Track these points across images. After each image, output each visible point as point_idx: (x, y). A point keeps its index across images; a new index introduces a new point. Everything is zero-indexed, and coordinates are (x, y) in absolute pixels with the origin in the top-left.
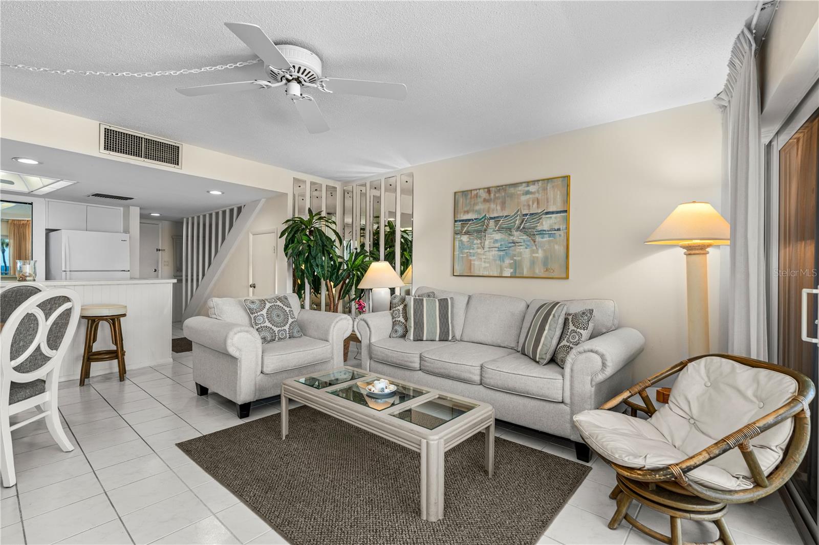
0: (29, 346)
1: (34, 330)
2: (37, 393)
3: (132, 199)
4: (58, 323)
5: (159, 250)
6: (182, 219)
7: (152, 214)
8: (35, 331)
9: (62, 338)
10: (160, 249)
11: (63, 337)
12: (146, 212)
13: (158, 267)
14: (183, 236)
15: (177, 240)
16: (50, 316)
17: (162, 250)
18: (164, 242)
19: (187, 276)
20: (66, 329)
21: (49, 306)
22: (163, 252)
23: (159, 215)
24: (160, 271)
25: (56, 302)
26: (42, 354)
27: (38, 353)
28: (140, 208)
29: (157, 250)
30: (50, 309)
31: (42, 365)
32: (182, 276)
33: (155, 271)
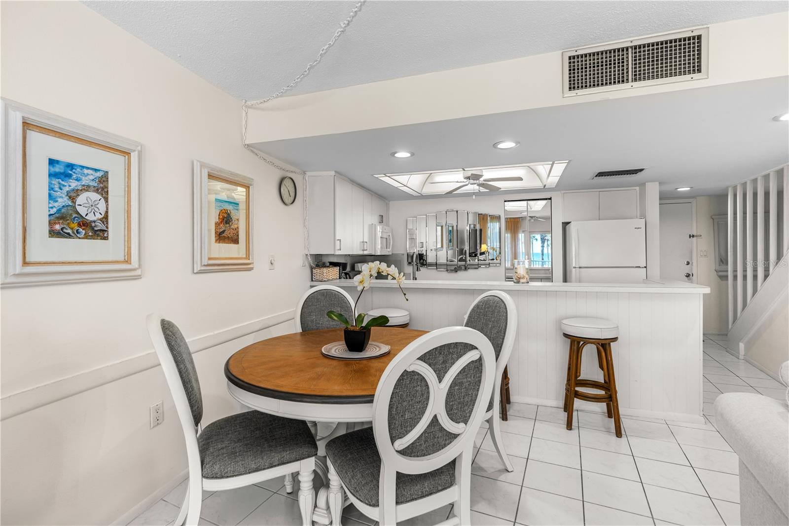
0: (421, 418)
1: (423, 395)
2: (440, 488)
3: (641, 170)
4: (462, 383)
5: (693, 236)
6: (727, 189)
7: (679, 190)
8: (425, 397)
9: (473, 405)
10: (695, 234)
11: (474, 403)
12: (667, 188)
13: (691, 258)
14: (727, 215)
15: (718, 220)
16: (446, 372)
17: (697, 236)
18: (701, 225)
19: (735, 271)
20: (478, 391)
21: (441, 358)
22: (699, 239)
23: (689, 189)
24: (695, 264)
25: (451, 351)
26: (442, 429)
27: (437, 428)
28: (660, 183)
29: (690, 236)
30: (444, 362)
31: (445, 446)
32: (727, 271)
33: (688, 263)
